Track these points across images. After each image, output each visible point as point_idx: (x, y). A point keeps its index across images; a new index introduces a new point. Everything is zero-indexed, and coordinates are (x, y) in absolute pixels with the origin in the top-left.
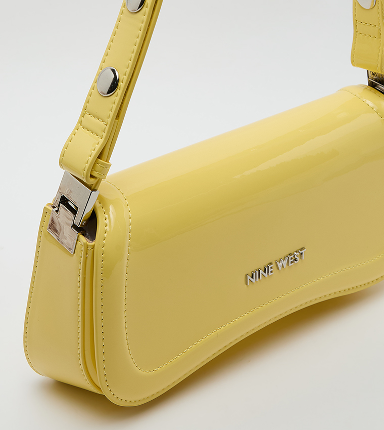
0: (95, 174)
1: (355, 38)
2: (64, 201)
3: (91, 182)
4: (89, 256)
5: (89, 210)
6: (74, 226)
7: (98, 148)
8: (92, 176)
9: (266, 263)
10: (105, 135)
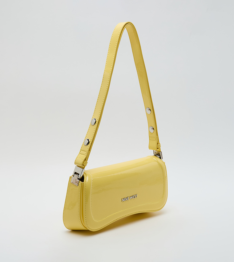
0: (84, 164)
1: (150, 141)
2: (76, 173)
3: (83, 167)
4: (82, 186)
5: (82, 176)
6: (78, 179)
7: (84, 158)
8: (83, 165)
9: (127, 197)
10: (86, 155)
